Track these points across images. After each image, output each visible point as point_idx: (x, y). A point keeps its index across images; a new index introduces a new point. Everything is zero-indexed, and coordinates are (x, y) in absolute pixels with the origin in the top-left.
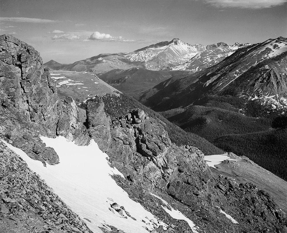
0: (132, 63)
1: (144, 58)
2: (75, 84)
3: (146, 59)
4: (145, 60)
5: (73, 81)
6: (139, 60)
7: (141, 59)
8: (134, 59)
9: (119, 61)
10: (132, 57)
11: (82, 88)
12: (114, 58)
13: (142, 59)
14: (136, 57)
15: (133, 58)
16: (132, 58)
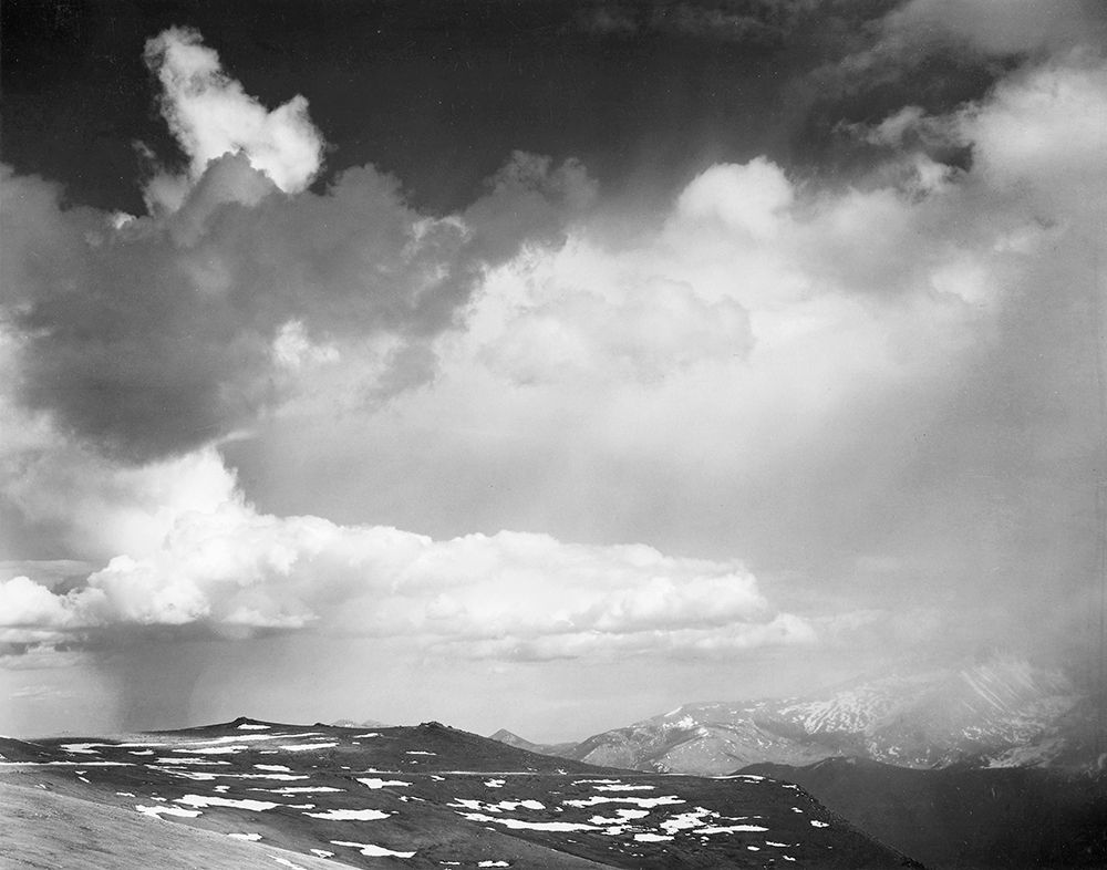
0: (814, 737)
1: (857, 719)
2: (730, 830)
3: (866, 722)
4: (862, 725)
5: (716, 815)
6: (841, 727)
7: (848, 722)
8: (819, 722)
9: (761, 731)
10: (809, 715)
11: (764, 848)
12: (741, 721)
13: (853, 721)
14: (829, 715)
15: (813, 720)
16: (809, 719)
